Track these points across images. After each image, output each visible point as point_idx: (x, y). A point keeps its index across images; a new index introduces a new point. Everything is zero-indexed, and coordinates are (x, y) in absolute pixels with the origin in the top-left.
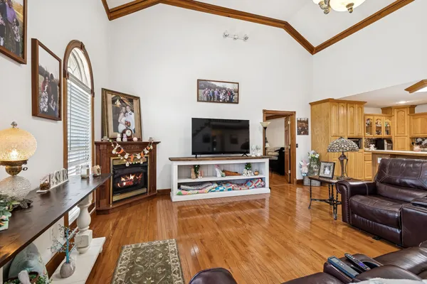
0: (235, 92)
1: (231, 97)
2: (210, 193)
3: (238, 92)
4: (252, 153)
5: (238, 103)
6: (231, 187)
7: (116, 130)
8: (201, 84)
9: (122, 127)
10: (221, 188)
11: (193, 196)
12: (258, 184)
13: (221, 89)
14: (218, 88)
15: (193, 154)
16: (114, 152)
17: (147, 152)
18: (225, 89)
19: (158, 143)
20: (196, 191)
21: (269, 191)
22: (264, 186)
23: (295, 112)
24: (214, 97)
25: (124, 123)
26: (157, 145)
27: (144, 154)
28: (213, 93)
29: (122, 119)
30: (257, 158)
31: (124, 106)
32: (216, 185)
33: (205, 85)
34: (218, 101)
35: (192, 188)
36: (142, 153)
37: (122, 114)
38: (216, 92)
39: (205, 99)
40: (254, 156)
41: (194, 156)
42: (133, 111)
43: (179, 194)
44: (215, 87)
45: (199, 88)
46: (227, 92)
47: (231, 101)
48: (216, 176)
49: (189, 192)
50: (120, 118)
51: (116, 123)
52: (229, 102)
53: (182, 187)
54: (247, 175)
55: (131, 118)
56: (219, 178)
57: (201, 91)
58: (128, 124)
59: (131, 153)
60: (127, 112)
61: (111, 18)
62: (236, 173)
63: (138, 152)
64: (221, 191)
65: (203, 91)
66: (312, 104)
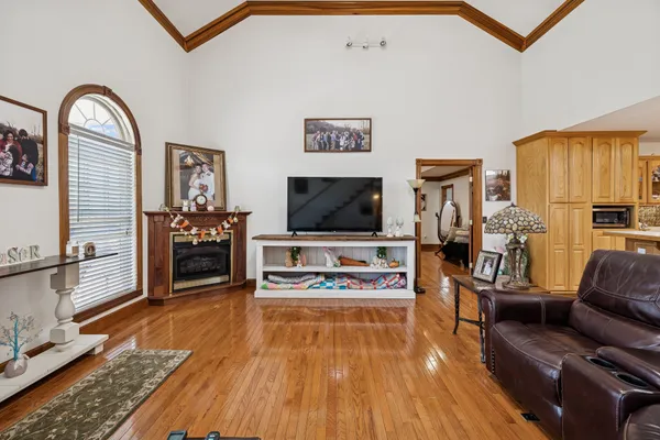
0: (365, 134)
1: (359, 142)
2: (311, 291)
3: (370, 134)
4: (387, 231)
5: (370, 151)
6: (345, 284)
7: (185, 196)
8: (311, 126)
9: (193, 192)
10: (329, 284)
11: (285, 292)
12: (393, 282)
13: (340, 131)
14: (337, 129)
15: (289, 230)
16: (173, 225)
17: (227, 226)
18: (348, 129)
19: (249, 213)
20: (290, 285)
21: (413, 295)
22: (404, 287)
23: (480, 161)
24: (330, 144)
25: (197, 186)
26: (248, 217)
27: (223, 229)
28: (329, 138)
29: (195, 182)
30: (394, 239)
31: (198, 164)
32: (322, 279)
33: (315, 126)
34: (337, 149)
35: (285, 280)
36: (220, 228)
37: (195, 175)
38: (333, 136)
39: (317, 147)
40: (390, 236)
41: (291, 233)
42: (212, 171)
43: (264, 288)
44: (332, 129)
45: (307, 131)
46: (351, 135)
47: (358, 149)
48: (325, 265)
49: (279, 286)
50: (192, 180)
51: (185, 188)
52: (354, 150)
53: (270, 277)
54: (377, 266)
55: (210, 179)
56: (330, 268)
57: (311, 136)
58: (204, 188)
59: (200, 227)
60: (202, 172)
61: (188, 49)
62: (363, 263)
63: (213, 226)
64: (328, 288)
65: (313, 135)
66: (517, 144)
